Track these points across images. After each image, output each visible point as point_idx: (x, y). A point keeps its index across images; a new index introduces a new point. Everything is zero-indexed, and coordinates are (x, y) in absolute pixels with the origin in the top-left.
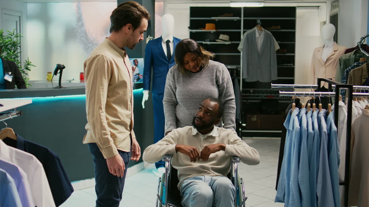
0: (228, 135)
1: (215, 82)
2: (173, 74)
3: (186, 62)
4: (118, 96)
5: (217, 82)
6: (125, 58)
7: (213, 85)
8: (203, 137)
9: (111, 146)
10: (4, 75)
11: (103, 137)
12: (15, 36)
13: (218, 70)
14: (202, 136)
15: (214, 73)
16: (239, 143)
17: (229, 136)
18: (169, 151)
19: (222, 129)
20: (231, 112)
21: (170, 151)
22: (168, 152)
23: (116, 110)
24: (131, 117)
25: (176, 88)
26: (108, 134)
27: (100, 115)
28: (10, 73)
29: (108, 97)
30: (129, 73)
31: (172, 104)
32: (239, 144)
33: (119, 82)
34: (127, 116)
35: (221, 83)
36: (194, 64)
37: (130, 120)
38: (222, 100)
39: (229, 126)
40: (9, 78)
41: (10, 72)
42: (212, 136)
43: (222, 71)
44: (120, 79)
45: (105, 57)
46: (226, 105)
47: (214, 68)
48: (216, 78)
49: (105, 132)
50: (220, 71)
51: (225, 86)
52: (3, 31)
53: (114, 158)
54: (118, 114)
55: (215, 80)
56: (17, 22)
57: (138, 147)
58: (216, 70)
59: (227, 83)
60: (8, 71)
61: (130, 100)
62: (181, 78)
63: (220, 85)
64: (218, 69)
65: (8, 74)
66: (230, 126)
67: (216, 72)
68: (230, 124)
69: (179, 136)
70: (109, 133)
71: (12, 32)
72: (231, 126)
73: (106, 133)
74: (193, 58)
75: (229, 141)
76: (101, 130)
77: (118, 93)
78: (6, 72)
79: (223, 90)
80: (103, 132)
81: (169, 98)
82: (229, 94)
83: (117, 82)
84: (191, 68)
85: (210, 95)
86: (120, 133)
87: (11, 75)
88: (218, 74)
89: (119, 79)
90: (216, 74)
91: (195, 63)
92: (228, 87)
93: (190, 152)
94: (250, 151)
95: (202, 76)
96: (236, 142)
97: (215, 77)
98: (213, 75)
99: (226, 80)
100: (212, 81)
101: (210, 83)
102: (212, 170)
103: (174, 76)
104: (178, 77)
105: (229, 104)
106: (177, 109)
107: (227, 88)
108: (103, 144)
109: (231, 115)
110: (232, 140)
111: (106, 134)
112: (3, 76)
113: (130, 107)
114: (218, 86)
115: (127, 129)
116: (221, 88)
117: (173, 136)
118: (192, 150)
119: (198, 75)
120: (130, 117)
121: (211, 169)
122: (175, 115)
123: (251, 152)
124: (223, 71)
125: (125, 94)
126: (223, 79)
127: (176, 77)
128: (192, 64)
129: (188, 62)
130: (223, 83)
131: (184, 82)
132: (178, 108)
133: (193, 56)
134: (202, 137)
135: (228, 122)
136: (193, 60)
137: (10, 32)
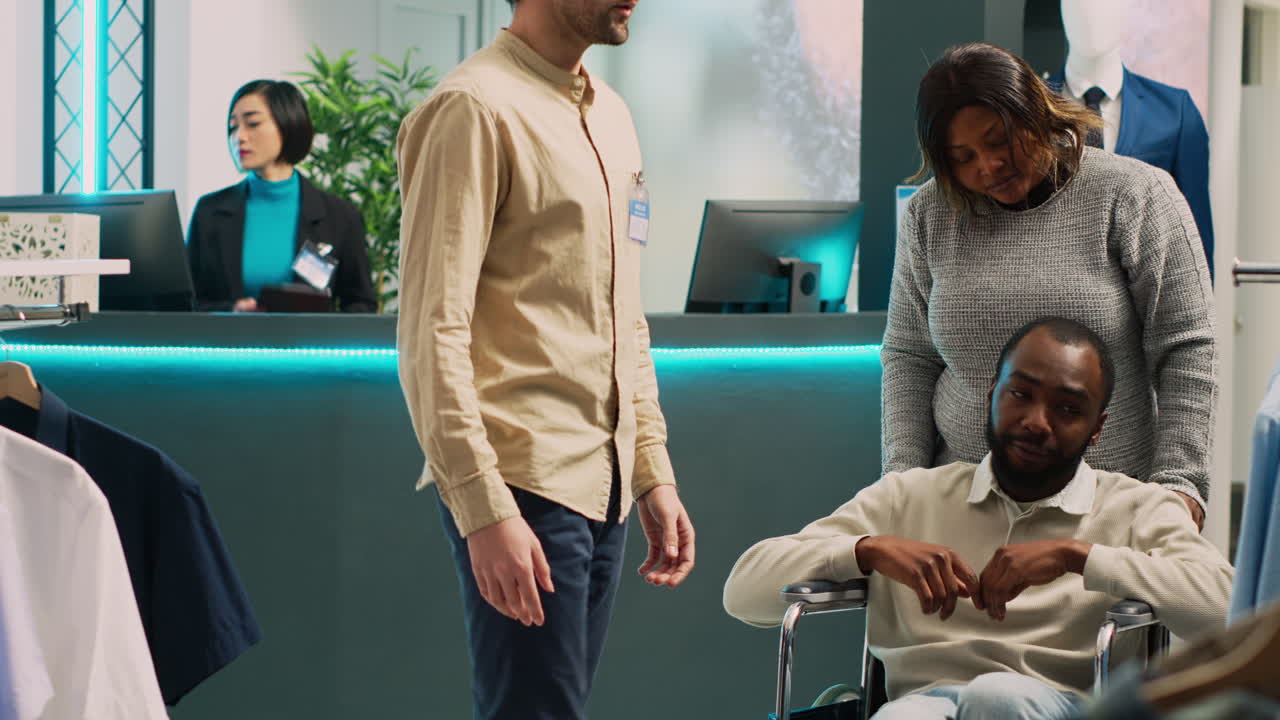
0: (1135, 506)
1: (1104, 255)
2: (917, 218)
3: (958, 154)
4: (543, 270)
5: (1116, 253)
6: (586, 107)
7: (1094, 267)
8: (1016, 514)
9: (478, 477)
10: (297, 252)
11: (446, 434)
12: (410, 81)
13: (1122, 196)
14: (1013, 508)
15: (1099, 208)
16: (1175, 545)
17: (1140, 511)
18: (827, 565)
19: (1116, 480)
20: (1187, 402)
21: (834, 562)
22: (821, 569)
23: (531, 329)
24: (613, 368)
25: (929, 284)
26: (467, 426)
27: (435, 341)
28: (326, 249)
29: (487, 269)
30: (604, 173)
31: (923, 362)
32: (1173, 551)
33: (544, 206)
34: (591, 361)
35: (1135, 259)
36: (1001, 163)
37: (608, 382)
38: (1149, 347)
39: (1174, 473)
40: (316, 272)
41: (327, 242)
42: (1058, 508)
43: (1141, 203)
44: (551, 196)
45: (476, 101)
46: (1169, 370)
47: (1107, 188)
48: (1110, 234)
49: (452, 412)
50: (1133, 203)
51: (1159, 276)
52: (351, 60)
53: (492, 530)
54: (543, 346)
55: (1105, 245)
56: (462, 20)
57: (679, 523)
58: (1113, 195)
59: (1167, 264)
60: (317, 240)
61: (608, 292)
62: (952, 233)
63: (1131, 268)
64: (1124, 192)
65: (315, 252)
66: (1176, 471)
67: (1115, 205)
68: (1179, 464)
69: (906, 503)
70: (477, 423)
71: (400, 67)
72: (1181, 471)
73: (458, 417)
74: (988, 133)
75: (1131, 531)
76: (437, 407)
77: (545, 257)
78: (307, 241)
79: (1147, 296)
80: (442, 412)
81: (907, 334)
82: (1178, 316)
83: (533, 208)
84: (987, 183)
85: (1074, 314)
86: (554, 430)
87: (326, 259)
88: (1122, 215)
89: (546, 194)
90: (1113, 213)
91: (1004, 161)
92: (1177, 282)
93: (919, 571)
94: (1210, 578)
95: (1047, 226)
96: (1162, 539)
97: (1105, 229)
98: (1097, 221)
99: (1162, 243)
100: (1090, 246)
101: (1078, 257)
102: (1032, 667)
103: (922, 225)
104: (941, 229)
105: (1180, 366)
106: (939, 388)
107: (1169, 286)
108: (445, 467)
109: (1184, 418)
110: (1144, 532)
111: (460, 426)
112: (290, 259)
113: (604, 324)
114: (1124, 273)
115: (591, 418)
116: (1136, 286)
117: (873, 503)
118: (931, 561)
119: (1028, 219)
120: (609, 369)
121: (1027, 661)
122: (931, 412)
123: (1214, 583)
124: (1149, 203)
125: (576, 261)
126: (1146, 242)
127: (929, 230)
128: (987, 163)
129: (971, 156)
130: (1145, 260)
131: (963, 252)
132: (946, 383)
133: (988, 127)
134: (1011, 512)
135: (1167, 455)
136: (992, 147)
137: (390, 66)
